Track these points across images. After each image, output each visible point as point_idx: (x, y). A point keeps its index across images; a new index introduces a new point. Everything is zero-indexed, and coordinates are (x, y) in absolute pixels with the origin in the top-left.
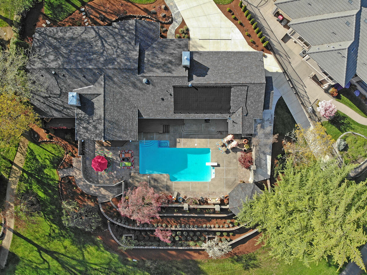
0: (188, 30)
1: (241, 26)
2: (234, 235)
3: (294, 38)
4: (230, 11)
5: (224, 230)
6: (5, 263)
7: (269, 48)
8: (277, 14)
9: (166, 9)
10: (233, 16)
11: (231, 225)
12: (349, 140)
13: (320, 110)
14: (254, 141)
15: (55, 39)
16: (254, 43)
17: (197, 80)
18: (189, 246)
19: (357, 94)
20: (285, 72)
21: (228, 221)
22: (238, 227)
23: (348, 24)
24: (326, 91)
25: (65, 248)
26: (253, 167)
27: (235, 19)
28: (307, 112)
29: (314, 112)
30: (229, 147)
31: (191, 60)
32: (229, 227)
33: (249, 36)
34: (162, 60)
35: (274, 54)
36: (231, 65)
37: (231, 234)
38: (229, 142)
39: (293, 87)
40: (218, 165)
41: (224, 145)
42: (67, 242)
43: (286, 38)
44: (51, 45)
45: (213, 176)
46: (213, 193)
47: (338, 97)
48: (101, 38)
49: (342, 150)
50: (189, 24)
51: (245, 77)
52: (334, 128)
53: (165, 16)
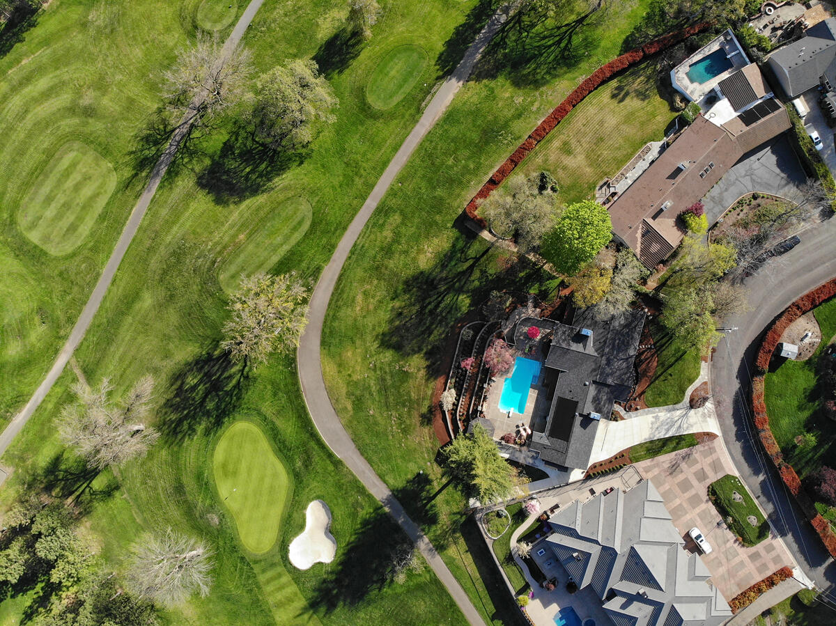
0: (617, 421)
1: (610, 461)
2: (452, 414)
3: (591, 497)
4: (623, 456)
5: (459, 408)
6: (468, 226)
7: (588, 477)
8: (612, 489)
9: (637, 409)
10: (618, 457)
11: (461, 414)
12: (504, 520)
13: (534, 502)
14: (524, 448)
15: (636, 326)
16: (595, 467)
17: (578, 420)
18: (452, 377)
19: (537, 536)
20: (567, 485)
21: (465, 413)
22: (458, 419)
23: (593, 533)
24: (545, 512)
25: (473, 281)
26: (503, 442)
27: (616, 458)
28: (533, 494)
29: (532, 499)
30: (521, 429)
31: (593, 419)
32: (460, 412)
33: (601, 465)
34: (602, 398)
35: (584, 480)
36: (583, 446)
37: (453, 412)
38: (525, 430)
39: (554, 488)
40: (509, 417)
41: (523, 425)
42: (477, 283)
43: (592, 492)
44: (632, 321)
45: (501, 411)
46: (489, 407)
47: (538, 520)
48: (627, 359)
49: (498, 512)
50: (620, 423)
51: (572, 453)
52: (515, 511)
53: (631, 406)
